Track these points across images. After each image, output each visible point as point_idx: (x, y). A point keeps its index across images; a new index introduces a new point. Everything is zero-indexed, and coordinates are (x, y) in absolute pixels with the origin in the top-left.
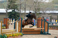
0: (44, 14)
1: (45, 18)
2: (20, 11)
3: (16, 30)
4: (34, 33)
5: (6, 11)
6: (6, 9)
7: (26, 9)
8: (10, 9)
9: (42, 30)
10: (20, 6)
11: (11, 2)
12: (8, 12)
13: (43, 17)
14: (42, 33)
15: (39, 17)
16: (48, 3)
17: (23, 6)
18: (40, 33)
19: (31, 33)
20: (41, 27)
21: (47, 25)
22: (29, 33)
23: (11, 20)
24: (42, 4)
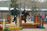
0: (40, 11)
1: (41, 15)
2: (20, 9)
3: (17, 25)
4: (31, 27)
5: (9, 9)
6: (9, 8)
7: (25, 7)
8: (12, 8)
9: (38, 25)
10: (20, 5)
11: (13, 2)
12: (11, 10)
13: (39, 14)
14: (38, 27)
15: (35, 14)
16: (43, 2)
17: (23, 5)
18: (36, 27)
19: (29, 27)
20: (37, 22)
21: (42, 20)
22: (28, 27)
23: (13, 17)
24: (38, 3)
